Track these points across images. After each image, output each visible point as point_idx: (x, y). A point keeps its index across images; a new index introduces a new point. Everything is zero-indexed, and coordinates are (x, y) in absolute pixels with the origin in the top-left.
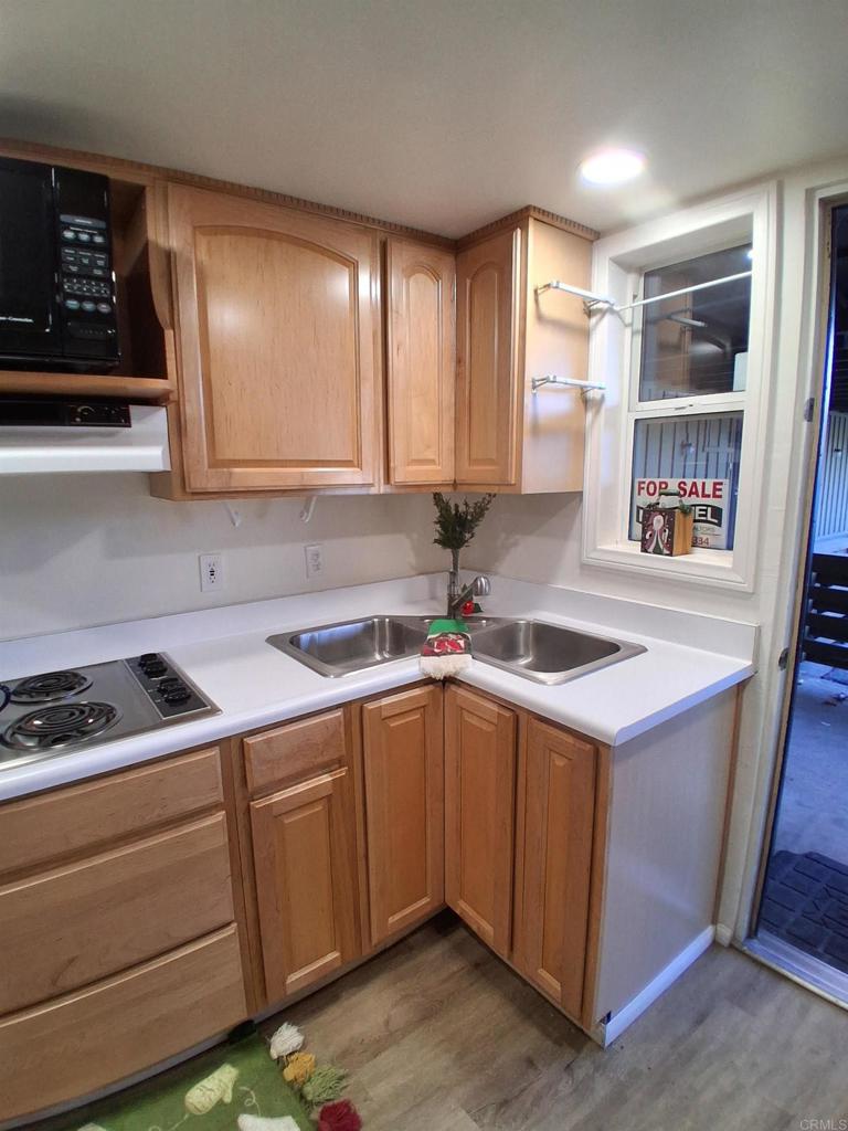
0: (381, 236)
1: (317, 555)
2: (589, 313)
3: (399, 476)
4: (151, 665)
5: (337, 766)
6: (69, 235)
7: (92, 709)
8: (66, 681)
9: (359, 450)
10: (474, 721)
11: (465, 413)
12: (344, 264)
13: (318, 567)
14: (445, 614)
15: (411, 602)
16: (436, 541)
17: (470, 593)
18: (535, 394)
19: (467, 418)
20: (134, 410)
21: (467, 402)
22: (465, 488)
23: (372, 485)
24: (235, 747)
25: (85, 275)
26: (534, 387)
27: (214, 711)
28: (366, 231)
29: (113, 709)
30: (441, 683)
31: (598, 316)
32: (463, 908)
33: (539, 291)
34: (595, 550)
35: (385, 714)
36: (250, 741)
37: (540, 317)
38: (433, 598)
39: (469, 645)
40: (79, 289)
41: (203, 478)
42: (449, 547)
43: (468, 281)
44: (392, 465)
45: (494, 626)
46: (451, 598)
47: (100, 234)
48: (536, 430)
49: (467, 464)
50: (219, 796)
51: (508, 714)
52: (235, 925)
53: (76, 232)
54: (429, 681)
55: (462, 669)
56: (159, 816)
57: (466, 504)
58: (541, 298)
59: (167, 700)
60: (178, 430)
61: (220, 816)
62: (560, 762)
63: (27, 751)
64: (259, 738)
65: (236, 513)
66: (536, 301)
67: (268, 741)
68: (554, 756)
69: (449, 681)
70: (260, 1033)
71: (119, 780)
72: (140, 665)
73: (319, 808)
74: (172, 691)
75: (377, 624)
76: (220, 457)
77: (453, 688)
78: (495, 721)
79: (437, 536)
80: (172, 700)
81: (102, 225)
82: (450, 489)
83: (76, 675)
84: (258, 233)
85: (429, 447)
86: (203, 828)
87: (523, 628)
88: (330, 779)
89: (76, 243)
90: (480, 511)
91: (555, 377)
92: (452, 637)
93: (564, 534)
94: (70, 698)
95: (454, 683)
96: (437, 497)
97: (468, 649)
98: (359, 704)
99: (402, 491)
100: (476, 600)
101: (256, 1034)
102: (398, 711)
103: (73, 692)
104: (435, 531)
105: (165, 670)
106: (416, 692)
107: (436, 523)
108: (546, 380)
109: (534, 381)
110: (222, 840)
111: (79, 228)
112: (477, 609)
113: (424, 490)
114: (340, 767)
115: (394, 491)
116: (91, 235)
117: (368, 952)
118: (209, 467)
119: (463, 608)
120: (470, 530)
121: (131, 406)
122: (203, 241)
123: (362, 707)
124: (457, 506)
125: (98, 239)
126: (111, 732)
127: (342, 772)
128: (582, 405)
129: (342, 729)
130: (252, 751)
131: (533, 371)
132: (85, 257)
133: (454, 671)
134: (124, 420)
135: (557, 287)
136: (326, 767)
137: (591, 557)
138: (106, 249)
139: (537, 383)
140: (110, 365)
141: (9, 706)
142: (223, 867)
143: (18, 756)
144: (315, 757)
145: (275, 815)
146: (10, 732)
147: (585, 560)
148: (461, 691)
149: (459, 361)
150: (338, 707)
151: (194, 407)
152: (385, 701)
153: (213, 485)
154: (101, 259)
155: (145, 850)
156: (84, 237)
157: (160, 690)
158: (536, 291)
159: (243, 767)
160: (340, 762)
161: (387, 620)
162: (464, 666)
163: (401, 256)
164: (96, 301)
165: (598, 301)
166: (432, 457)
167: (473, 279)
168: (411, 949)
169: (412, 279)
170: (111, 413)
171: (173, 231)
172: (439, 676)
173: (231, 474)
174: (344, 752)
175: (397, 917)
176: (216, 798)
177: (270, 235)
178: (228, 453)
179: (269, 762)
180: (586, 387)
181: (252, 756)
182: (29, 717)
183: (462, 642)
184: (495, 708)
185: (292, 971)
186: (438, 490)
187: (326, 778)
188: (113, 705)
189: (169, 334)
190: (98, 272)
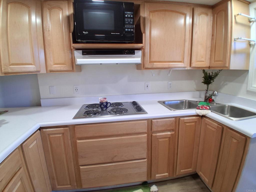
0: (192, 7)
1: (171, 84)
2: (250, 22)
3: (193, 65)
4: (134, 103)
5: (172, 131)
6: (126, 16)
7: (124, 109)
8: (119, 104)
9: (184, 59)
10: (210, 128)
11: (213, 48)
12: (183, 15)
13: (170, 87)
14: (204, 101)
15: (194, 98)
16: (202, 82)
17: (212, 95)
18: (235, 43)
19: (214, 50)
20: (136, 51)
21: (214, 45)
22: (212, 69)
23: (186, 67)
24: (150, 121)
25: (129, 24)
26: (235, 40)
27: (146, 113)
28: (189, 6)
29: (127, 110)
30: (201, 117)
31: (252, 23)
32: (200, 174)
33: (236, 16)
34: (252, 87)
35: (185, 121)
36: (153, 120)
37: (236, 23)
38: (200, 97)
39: (210, 108)
40: (128, 27)
41: (148, 65)
42: (206, 84)
43: (216, 15)
44: (192, 62)
45: (218, 105)
46: (206, 97)
47: (132, 15)
48: (235, 52)
49: (213, 61)
50: (146, 131)
51: (220, 127)
52: (146, 159)
53: (128, 15)
54: (198, 116)
55: (208, 114)
56: (134, 132)
57: (212, 73)
58: (236, 18)
59: (137, 110)
60: (144, 55)
61: (146, 135)
62: (235, 141)
63: (113, 114)
64: (155, 120)
65: (154, 73)
66: (235, 18)
67: (157, 122)
68: (233, 139)
69: (203, 116)
70: (149, 185)
71: (128, 123)
72: (132, 103)
73: (167, 139)
74: (138, 108)
75: (184, 102)
76: (151, 60)
77: (205, 118)
78: (216, 128)
79: (203, 81)
80: (139, 110)
81: (132, 13)
82: (208, 69)
83: (121, 103)
84: (163, 11)
85: (202, 57)
86: (142, 137)
87: (227, 107)
88: (170, 133)
89: (128, 17)
90: (216, 75)
91: (241, 38)
92: (205, 106)
93: (242, 82)
94: (120, 107)
95: (205, 117)
96: (204, 71)
97: (210, 109)
98: (179, 118)
99: (194, 69)
100: (213, 98)
101: (148, 185)
102: (189, 121)
103: (120, 106)
104: (202, 80)
105: (137, 104)
106: (194, 118)
107: (203, 78)
108: (238, 39)
109: (235, 39)
110: (145, 140)
111: (128, 14)
112: (213, 101)
113: (200, 69)
114: (173, 131)
115: (192, 69)
116: (130, 15)
117: (175, 177)
118: (149, 63)
119: (209, 100)
120: (213, 80)
121: (135, 51)
122: (151, 14)
123: (179, 119)
124: (209, 73)
125: (132, 16)
126: (127, 114)
127: (173, 133)
128: (249, 46)
129: (174, 123)
130: (153, 123)
131: (234, 36)
132: (129, 20)
133: (205, 114)
134: (133, 53)
135: (240, 15)
136: (169, 131)
137: (250, 88)
138: (133, 18)
139: (236, 40)
140: (132, 42)
141: (110, 107)
142: (146, 146)
143: (111, 115)
144: (167, 128)
145: (157, 138)
146: (110, 111)
147: (248, 89)
148: (207, 119)
149: (213, 35)
150: (174, 117)
151: (147, 50)
152: (185, 118)
153: (149, 67)
154: (132, 20)
155: (131, 138)
156: (129, 16)
157: (136, 108)
158: (235, 16)
159: (151, 126)
160: (173, 130)
161: (187, 101)
162: (208, 113)
163: (197, 11)
164: (131, 29)
165: (252, 19)
166: (203, 60)
167: (217, 14)
168: (186, 179)
169: (200, 16)
170: (131, 52)
171: (145, 13)
172: (201, 115)
173: (153, 64)
174: (174, 128)
175: (183, 171)
176: (145, 131)
177: (166, 11)
178: (153, 60)
179: (157, 126)
180: (250, 41)
181: (154, 124)
182: (113, 109)
183: (208, 108)
184: (217, 125)
185: (157, 174)
186: (204, 69)
187: (169, 133)
188: (128, 109)
189: (144, 35)
190: (131, 23)
